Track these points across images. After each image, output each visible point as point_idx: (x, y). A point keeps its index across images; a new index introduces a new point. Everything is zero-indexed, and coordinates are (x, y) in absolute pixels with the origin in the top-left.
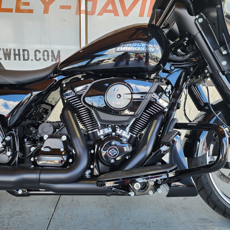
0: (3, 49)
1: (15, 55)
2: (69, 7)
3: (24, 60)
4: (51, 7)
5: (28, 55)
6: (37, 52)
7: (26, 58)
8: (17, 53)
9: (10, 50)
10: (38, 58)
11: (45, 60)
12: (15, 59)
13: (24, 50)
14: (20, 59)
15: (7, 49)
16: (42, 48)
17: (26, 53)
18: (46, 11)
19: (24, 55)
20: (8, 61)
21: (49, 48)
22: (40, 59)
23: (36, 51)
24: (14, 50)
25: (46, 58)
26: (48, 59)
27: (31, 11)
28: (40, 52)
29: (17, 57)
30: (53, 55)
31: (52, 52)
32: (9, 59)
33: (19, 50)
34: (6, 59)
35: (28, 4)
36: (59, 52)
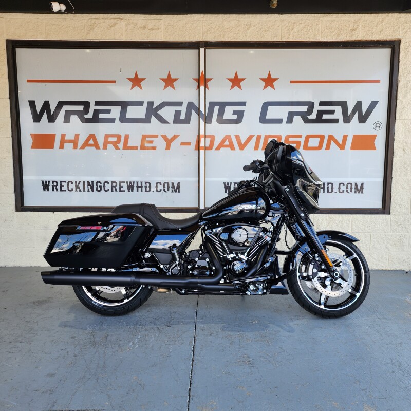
0: (127, 182)
1: (138, 187)
2: (189, 144)
3: (146, 191)
4: (172, 144)
5: (150, 187)
7: (148, 189)
8: (139, 185)
9: (134, 182)
10: (159, 190)
11: (165, 192)
12: (137, 191)
13: (146, 183)
14: (142, 191)
15: (130, 182)
16: (162, 180)
17: (148, 185)
18: (168, 148)
19: (146, 187)
20: (131, 193)
21: (170, 180)
22: (161, 190)
23: (157, 183)
24: (137, 183)
25: (166, 189)
26: (168, 190)
27: (154, 148)
28: (161, 184)
29: (140, 189)
30: (173, 187)
31: (173, 183)
32: (132, 191)
33: (142, 183)
34: (129, 191)
35: (151, 142)
36: (179, 183)
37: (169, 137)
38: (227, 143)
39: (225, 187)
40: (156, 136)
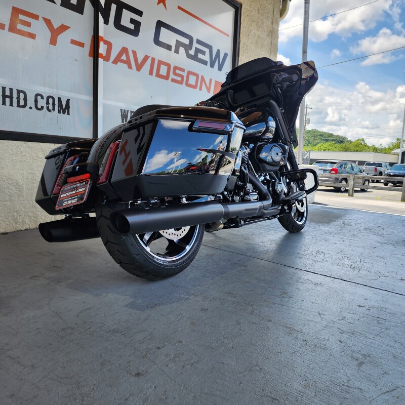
1: (4, 96)
2: (81, 45)
3: (19, 106)
4: (60, 38)
5: (25, 100)
6: (39, 98)
7: (22, 103)
8: (8, 93)
10: (39, 107)
11: (49, 111)
12: (4, 103)
13: (19, 92)
14: (11, 105)
16: (46, 92)
17: (22, 95)
18: (53, 42)
19: (18, 99)
21: (56, 94)
22: (42, 108)
23: (37, 95)
24: (4, 89)
25: (51, 107)
26: (54, 109)
27: (32, 36)
28: (42, 98)
29: (8, 100)
30: (60, 104)
31: (60, 99)
33: (11, 90)
35: (28, 24)
36: (68, 101)
37: (56, 26)
38: (124, 57)
39: (122, 116)
40: (36, 17)
